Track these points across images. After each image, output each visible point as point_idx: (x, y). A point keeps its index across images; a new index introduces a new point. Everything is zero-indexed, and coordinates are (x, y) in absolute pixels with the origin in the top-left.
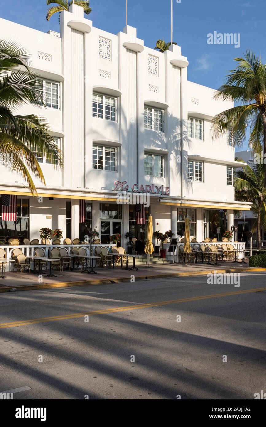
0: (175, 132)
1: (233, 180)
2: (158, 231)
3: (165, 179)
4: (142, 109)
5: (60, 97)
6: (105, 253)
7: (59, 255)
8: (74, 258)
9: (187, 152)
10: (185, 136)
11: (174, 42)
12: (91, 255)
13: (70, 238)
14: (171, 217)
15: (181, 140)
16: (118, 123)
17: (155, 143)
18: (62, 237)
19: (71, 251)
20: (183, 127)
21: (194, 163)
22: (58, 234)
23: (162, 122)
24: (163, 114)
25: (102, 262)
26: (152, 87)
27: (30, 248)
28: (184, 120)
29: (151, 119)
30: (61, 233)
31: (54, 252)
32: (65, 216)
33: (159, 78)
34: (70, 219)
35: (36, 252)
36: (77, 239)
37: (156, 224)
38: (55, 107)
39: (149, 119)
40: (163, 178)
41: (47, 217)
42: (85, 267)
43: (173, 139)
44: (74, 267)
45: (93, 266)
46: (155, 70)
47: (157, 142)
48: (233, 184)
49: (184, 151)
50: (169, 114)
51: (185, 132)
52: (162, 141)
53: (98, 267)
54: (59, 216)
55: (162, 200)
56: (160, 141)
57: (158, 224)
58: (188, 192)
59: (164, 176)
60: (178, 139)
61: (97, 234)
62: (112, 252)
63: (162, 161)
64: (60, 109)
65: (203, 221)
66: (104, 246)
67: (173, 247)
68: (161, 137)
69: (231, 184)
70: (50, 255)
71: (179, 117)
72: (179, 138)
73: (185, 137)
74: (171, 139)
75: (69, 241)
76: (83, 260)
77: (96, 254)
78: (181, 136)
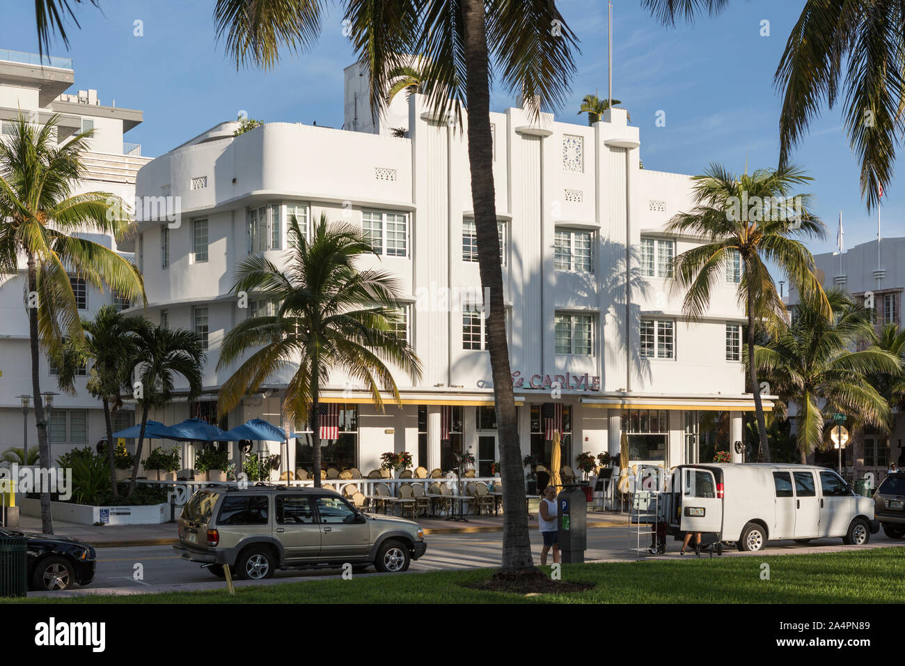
0: (615, 271)
1: (741, 351)
2: (587, 453)
3: (594, 360)
4: (550, 236)
5: (409, 236)
6: (483, 492)
7: (412, 494)
8: (434, 499)
9: (639, 306)
10: (635, 277)
11: (615, 99)
12: (459, 494)
13: (426, 468)
14: (609, 427)
15: (628, 284)
16: (507, 268)
17: (575, 296)
18: (412, 466)
19: (429, 489)
20: (631, 260)
21: (656, 323)
22: (407, 460)
23: (590, 255)
24: (592, 240)
25: (478, 507)
26: (571, 194)
27: (369, 484)
28: (634, 247)
29: (570, 253)
30: (411, 459)
31: (403, 490)
32: (417, 429)
33: (583, 174)
34: (426, 434)
35: (377, 489)
36: (438, 469)
37: (584, 439)
38: (402, 253)
39: (564, 252)
40: (590, 358)
41: (386, 432)
42: (450, 513)
43: (610, 287)
44: (434, 513)
45: (464, 513)
46: (577, 160)
47: (579, 293)
48: (741, 357)
49: (634, 305)
50: (603, 240)
51: (635, 269)
52: (590, 291)
53: (472, 515)
54: (406, 429)
55: (585, 401)
56: (585, 290)
57: (587, 439)
58: (642, 382)
59: (594, 353)
60: (622, 283)
61: (472, 460)
62: (495, 490)
63: (590, 326)
64: (409, 255)
65: (684, 431)
66: (482, 480)
67: (602, 482)
68: (588, 283)
69: (736, 358)
70: (397, 493)
71: (624, 242)
72: (623, 281)
73: (635, 279)
74: (606, 284)
75: (423, 472)
76: (449, 503)
77: (468, 492)
78: (628, 278)
